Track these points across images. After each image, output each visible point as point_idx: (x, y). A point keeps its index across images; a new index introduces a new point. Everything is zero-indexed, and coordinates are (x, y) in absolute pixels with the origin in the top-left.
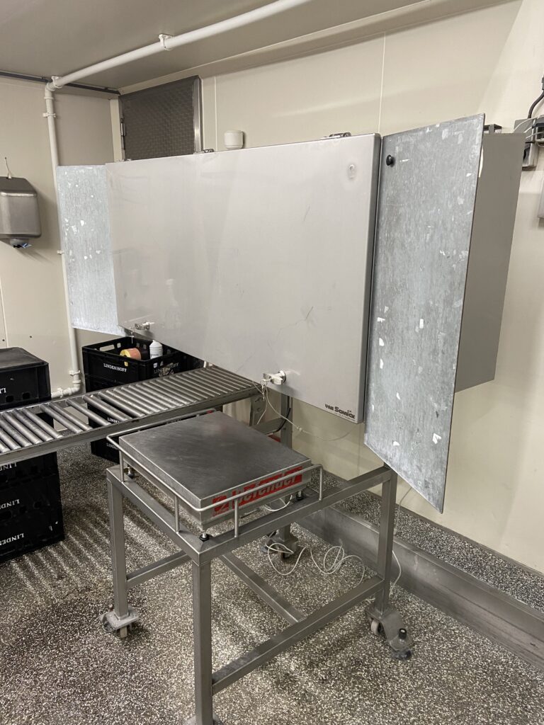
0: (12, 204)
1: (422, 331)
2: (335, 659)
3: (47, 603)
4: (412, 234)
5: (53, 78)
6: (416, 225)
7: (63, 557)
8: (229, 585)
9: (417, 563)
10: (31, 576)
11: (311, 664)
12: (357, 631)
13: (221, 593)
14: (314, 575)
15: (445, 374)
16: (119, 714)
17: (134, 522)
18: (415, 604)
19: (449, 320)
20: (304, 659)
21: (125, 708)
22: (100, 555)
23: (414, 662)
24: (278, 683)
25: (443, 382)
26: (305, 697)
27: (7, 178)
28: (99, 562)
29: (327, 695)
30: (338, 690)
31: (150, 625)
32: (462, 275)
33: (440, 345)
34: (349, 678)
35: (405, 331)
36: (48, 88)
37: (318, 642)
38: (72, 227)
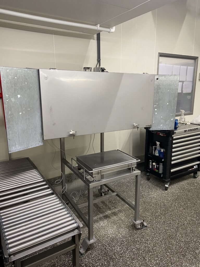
1: (168, 105)
15: (174, 109)
38: (11, 99)
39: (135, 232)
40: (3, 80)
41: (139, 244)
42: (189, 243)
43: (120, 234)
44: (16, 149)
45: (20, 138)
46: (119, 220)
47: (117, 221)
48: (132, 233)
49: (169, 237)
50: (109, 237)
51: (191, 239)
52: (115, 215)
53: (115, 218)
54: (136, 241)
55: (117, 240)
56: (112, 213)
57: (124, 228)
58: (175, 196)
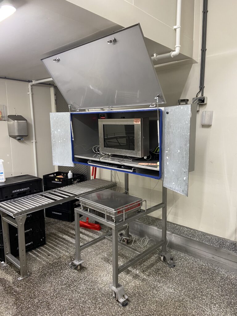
0: (19, 125)
1: (179, 153)
2: (151, 269)
3: (47, 263)
4: (175, 130)
5: (33, 81)
6: (176, 128)
7: (47, 249)
8: (110, 252)
9: (173, 238)
10: (38, 256)
11: (143, 271)
12: (156, 261)
13: (108, 255)
14: (139, 247)
15: (186, 162)
16: (84, 290)
17: (70, 237)
18: (173, 252)
19: (186, 149)
20: (141, 270)
21: (85, 288)
22: (61, 248)
23: (176, 268)
24: (134, 277)
25: (186, 164)
26: (143, 280)
27: (15, 115)
28: (61, 250)
29: (151, 279)
30: (154, 277)
31: (86, 266)
32: (188, 138)
33: (184, 156)
34: (157, 274)
35: (174, 154)
36: (30, 84)
37: (144, 265)
38: (55, 132)
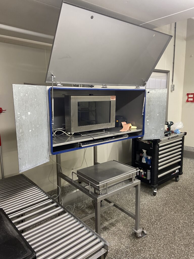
1: (158, 116)
19: (163, 113)
35: (154, 117)
38: (23, 116)
39: (137, 241)
40: (16, 98)
41: (143, 253)
42: (188, 246)
43: (122, 245)
44: (26, 168)
45: (30, 156)
46: (118, 231)
47: (117, 231)
48: (134, 242)
49: (169, 242)
50: (113, 249)
51: (189, 241)
52: (113, 226)
53: (113, 229)
54: (140, 250)
55: (122, 252)
56: (110, 224)
57: (125, 239)
58: (164, 201)
